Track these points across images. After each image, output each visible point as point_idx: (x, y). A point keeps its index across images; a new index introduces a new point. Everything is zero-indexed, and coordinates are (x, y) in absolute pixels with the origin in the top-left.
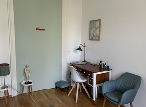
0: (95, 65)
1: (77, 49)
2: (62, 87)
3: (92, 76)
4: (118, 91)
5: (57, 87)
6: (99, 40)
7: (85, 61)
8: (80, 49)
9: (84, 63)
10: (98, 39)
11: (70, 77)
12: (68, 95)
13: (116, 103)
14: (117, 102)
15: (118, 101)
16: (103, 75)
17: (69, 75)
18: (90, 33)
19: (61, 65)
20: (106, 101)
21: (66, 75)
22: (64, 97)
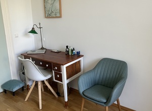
0: (58, 52)
1: (30, 32)
2: (14, 90)
3: (59, 70)
4: (98, 84)
5: (5, 91)
6: (60, 17)
7: (42, 48)
8: (33, 31)
9: (43, 51)
10: (58, 15)
11: (24, 73)
12: (26, 100)
13: (103, 104)
14: (105, 103)
15: (105, 101)
16: (74, 66)
17: (22, 69)
18: (45, 8)
19: (6, 59)
20: (85, 101)
21: (17, 71)
22: (20, 104)
